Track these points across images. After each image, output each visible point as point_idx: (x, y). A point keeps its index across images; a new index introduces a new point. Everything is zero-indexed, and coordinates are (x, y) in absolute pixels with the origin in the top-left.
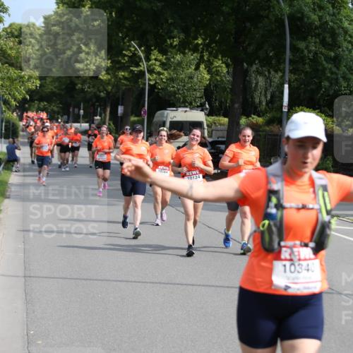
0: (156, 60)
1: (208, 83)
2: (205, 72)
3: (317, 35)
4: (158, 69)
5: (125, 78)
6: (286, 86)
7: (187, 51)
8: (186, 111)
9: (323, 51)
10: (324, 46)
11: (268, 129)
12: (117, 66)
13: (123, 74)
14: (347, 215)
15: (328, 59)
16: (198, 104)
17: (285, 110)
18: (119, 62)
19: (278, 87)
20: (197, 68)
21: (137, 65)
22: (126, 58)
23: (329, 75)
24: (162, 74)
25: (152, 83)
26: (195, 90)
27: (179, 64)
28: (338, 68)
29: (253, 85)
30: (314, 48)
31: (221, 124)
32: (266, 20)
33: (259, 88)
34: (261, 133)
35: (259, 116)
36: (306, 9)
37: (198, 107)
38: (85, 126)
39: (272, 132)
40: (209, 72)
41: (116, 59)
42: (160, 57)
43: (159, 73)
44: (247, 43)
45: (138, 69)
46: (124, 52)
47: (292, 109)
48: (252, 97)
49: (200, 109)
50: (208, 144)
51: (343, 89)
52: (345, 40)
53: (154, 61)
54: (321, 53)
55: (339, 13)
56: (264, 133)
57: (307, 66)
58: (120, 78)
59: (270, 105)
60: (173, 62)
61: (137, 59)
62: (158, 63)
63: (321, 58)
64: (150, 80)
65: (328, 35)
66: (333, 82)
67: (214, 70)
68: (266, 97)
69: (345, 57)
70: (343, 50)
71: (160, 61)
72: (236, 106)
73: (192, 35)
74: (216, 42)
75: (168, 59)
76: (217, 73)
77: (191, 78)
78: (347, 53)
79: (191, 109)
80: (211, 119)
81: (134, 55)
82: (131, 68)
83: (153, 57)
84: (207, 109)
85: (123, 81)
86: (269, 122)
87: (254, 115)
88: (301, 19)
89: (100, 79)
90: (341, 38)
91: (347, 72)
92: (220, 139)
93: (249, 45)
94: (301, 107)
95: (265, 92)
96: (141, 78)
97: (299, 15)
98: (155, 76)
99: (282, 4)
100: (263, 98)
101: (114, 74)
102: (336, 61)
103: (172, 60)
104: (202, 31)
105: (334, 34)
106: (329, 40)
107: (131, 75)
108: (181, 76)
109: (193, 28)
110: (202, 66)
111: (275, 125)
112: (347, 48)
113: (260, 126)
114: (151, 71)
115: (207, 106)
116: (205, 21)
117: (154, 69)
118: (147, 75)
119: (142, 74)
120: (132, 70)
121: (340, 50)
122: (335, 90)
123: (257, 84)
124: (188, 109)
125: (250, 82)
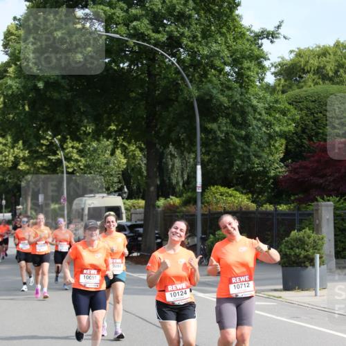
0: (73, 147)
1: (125, 167)
2: (122, 156)
3: (227, 116)
4: (76, 156)
5: (44, 167)
6: (199, 167)
7: (101, 138)
8: (103, 197)
9: (234, 130)
10: (234, 126)
11: (184, 209)
12: (35, 155)
13: (41, 163)
14: (263, 291)
15: (239, 138)
16: (116, 189)
17: (199, 190)
18: (37, 152)
19: (193, 168)
20: (113, 153)
21: (55, 154)
22: (44, 147)
23: (241, 153)
24: (80, 161)
25: (70, 170)
26: (112, 175)
27: (95, 150)
28: (249, 147)
29: (170, 167)
30: (225, 129)
31: (140, 207)
32: (176, 103)
33: (175, 169)
34: (178, 214)
35: (176, 197)
36: (215, 91)
37: (115, 192)
38: (8, 216)
39: (189, 212)
40: (126, 156)
41: (34, 149)
42: (77, 145)
43: (77, 161)
44: (159, 126)
45: (56, 157)
46: (42, 141)
47: (207, 189)
48: (170, 179)
49: (117, 194)
50: (127, 228)
51: (256, 166)
52: (255, 118)
53: (71, 149)
54: (232, 132)
55: (247, 92)
56: (182, 214)
57: (219, 147)
58: (38, 168)
59: (186, 186)
60: (89, 149)
61: (54, 148)
62: (75, 151)
63: (232, 137)
64: (67, 167)
65: (237, 114)
66: (245, 159)
67: (131, 154)
68: (183, 178)
69: (256, 135)
70: (253, 129)
71: (77, 148)
72: (152, 189)
73: (105, 121)
74: (129, 128)
75: (84, 146)
76: (134, 157)
77: (107, 164)
78: (257, 130)
79: (109, 194)
80: (130, 202)
81: (52, 143)
82: (49, 157)
83: (70, 145)
84: (125, 193)
85: (41, 170)
86: (186, 203)
87: (172, 195)
88: (210, 101)
89: (19, 169)
90: (250, 117)
91: (258, 150)
92: (138, 223)
93: (161, 128)
94: (216, 186)
95: (182, 173)
96: (59, 166)
97: (208, 98)
98: (72, 163)
99: (191, 87)
100: (180, 179)
101: (32, 164)
102: (247, 139)
103: (89, 146)
104: (114, 118)
105: (243, 113)
106: (239, 119)
107: (49, 164)
108: (98, 162)
109: (106, 115)
110: (118, 152)
111: (191, 205)
112: (257, 126)
113: (177, 207)
114: (68, 159)
115: (126, 190)
116: (116, 107)
117: (71, 156)
118: (65, 163)
119: (59, 162)
120: (49, 159)
121: (250, 128)
122: (247, 168)
123: (173, 165)
124: (105, 195)
125: (166, 164)
